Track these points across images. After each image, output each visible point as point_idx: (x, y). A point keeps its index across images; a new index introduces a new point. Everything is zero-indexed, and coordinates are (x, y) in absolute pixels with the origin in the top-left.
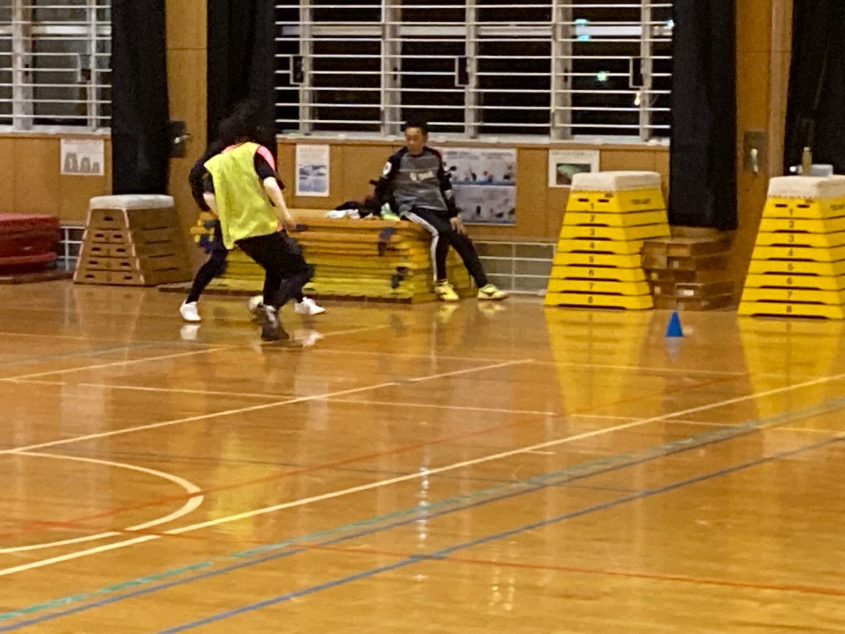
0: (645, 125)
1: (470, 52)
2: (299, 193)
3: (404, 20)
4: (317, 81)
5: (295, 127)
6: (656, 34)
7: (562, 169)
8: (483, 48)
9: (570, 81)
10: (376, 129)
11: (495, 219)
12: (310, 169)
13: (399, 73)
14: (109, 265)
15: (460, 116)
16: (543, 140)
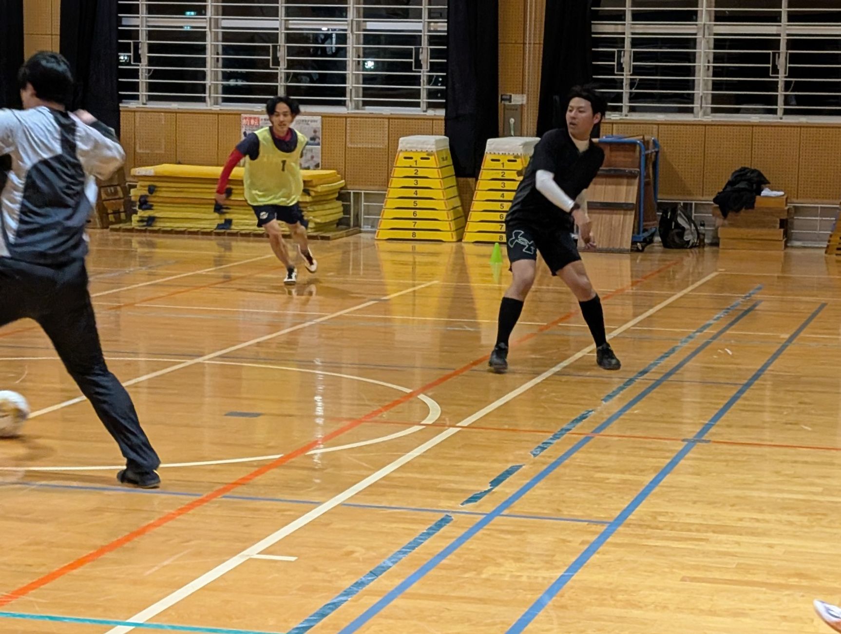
0: (424, 99)
1: (282, 41)
3: (223, 15)
5: (136, 98)
6: (432, 29)
8: (290, 38)
9: (361, 64)
10: (202, 100)
13: (221, 56)
15: (274, 90)
16: (341, 110)
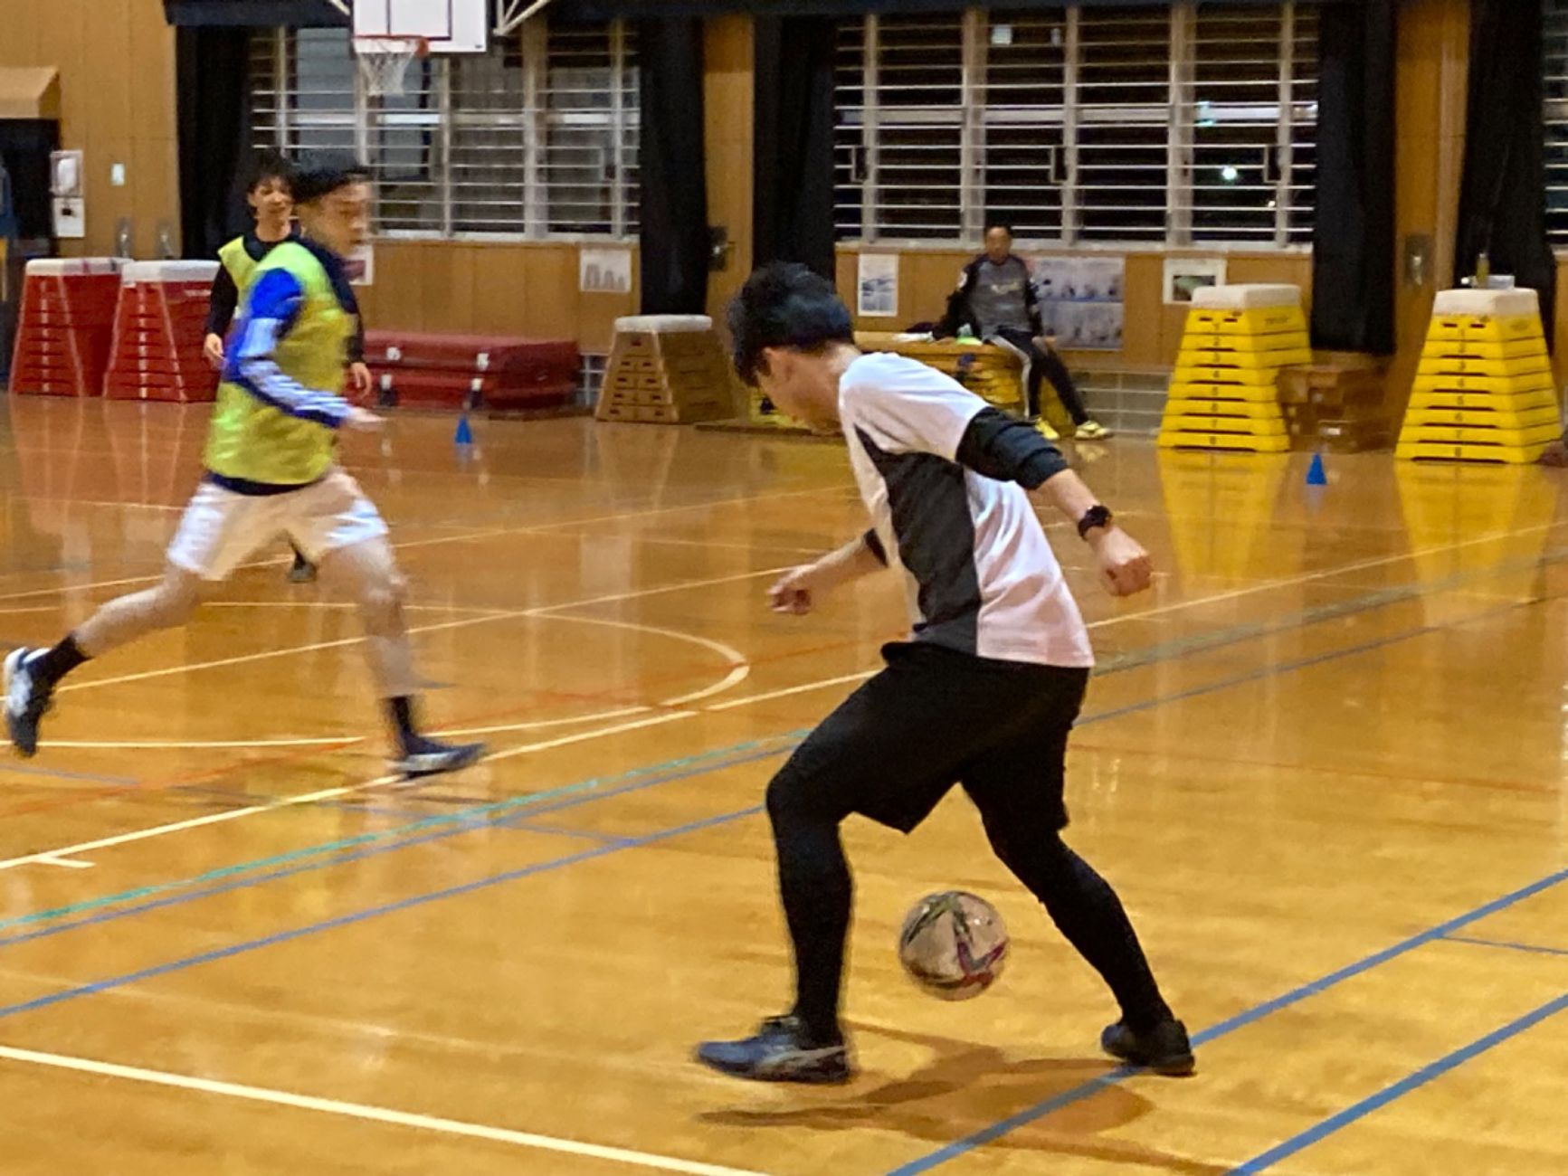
0: (1282, 228)
1: (1070, 142)
2: (862, 313)
3: (989, 102)
4: (884, 176)
5: (858, 233)
6: (1298, 116)
7: (1179, 281)
8: (1084, 136)
9: (1190, 174)
10: (954, 234)
11: (1096, 342)
12: (874, 284)
13: (983, 167)
14: (635, 399)
15: (1055, 218)
16: (1158, 247)
